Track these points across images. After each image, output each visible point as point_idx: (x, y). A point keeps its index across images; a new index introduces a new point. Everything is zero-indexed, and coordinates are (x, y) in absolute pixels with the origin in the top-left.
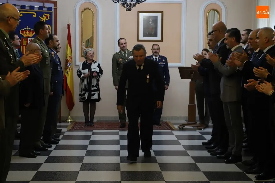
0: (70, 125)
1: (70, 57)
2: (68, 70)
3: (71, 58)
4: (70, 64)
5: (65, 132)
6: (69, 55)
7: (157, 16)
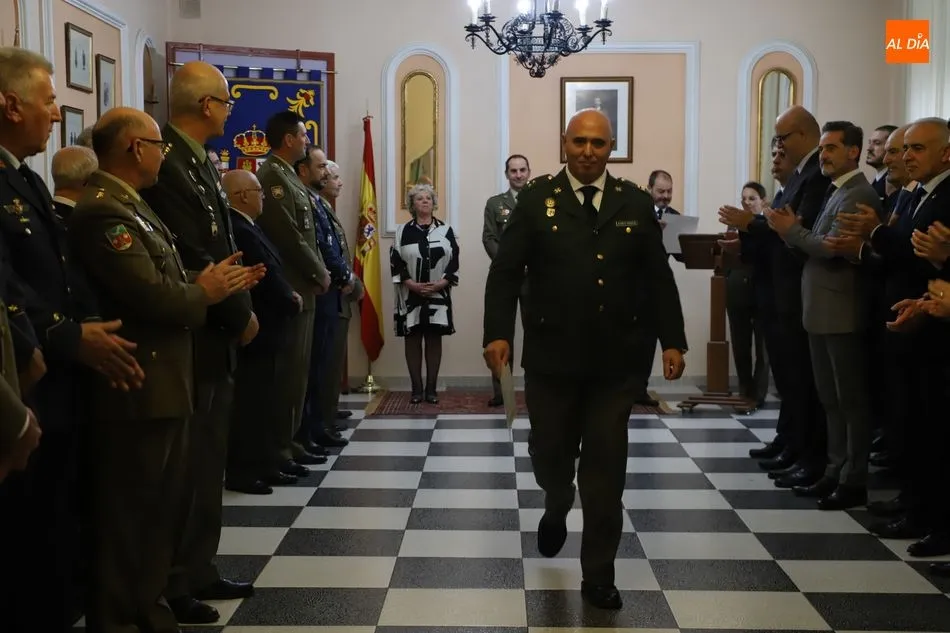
0: (373, 401)
1: (371, 209)
2: (366, 247)
3: (375, 213)
4: (370, 229)
5: (358, 421)
6: (369, 204)
7: (616, 91)
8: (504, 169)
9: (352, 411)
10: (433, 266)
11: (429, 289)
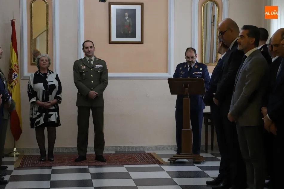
0: (17, 161)
1: (15, 65)
2: (13, 84)
3: (17, 67)
4: (15, 75)
5: (12, 171)
6: (15, 63)
7: (135, 9)
8: (82, 47)
9: (8, 166)
10: (51, 94)
11: (49, 104)
